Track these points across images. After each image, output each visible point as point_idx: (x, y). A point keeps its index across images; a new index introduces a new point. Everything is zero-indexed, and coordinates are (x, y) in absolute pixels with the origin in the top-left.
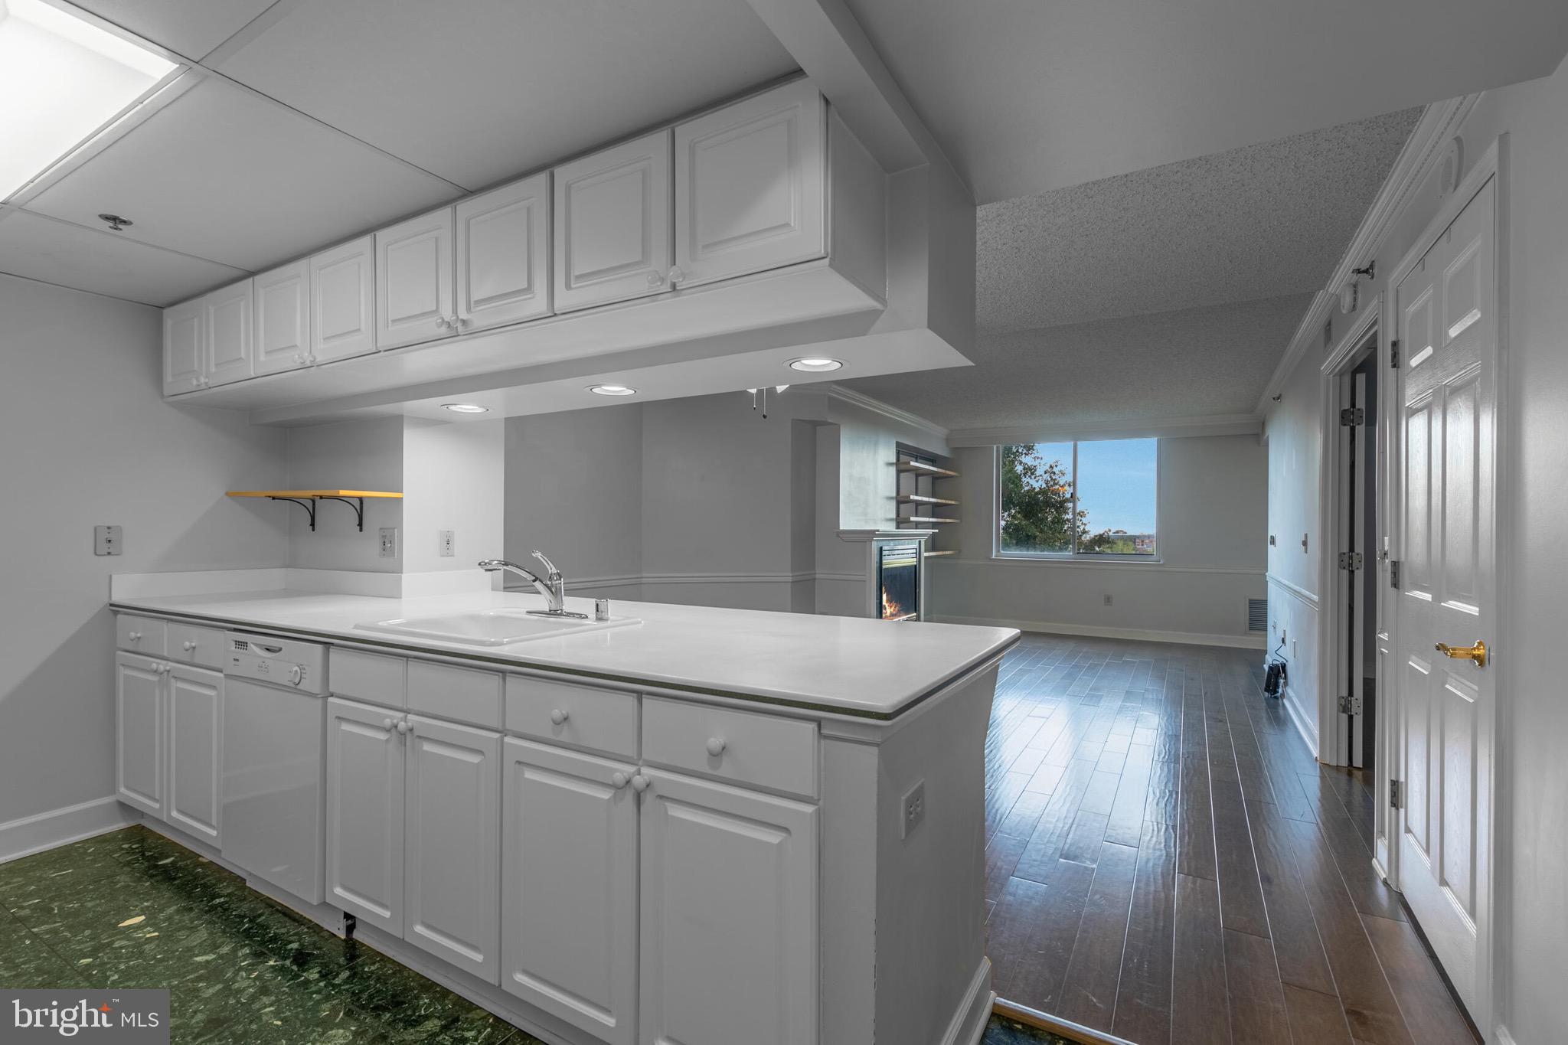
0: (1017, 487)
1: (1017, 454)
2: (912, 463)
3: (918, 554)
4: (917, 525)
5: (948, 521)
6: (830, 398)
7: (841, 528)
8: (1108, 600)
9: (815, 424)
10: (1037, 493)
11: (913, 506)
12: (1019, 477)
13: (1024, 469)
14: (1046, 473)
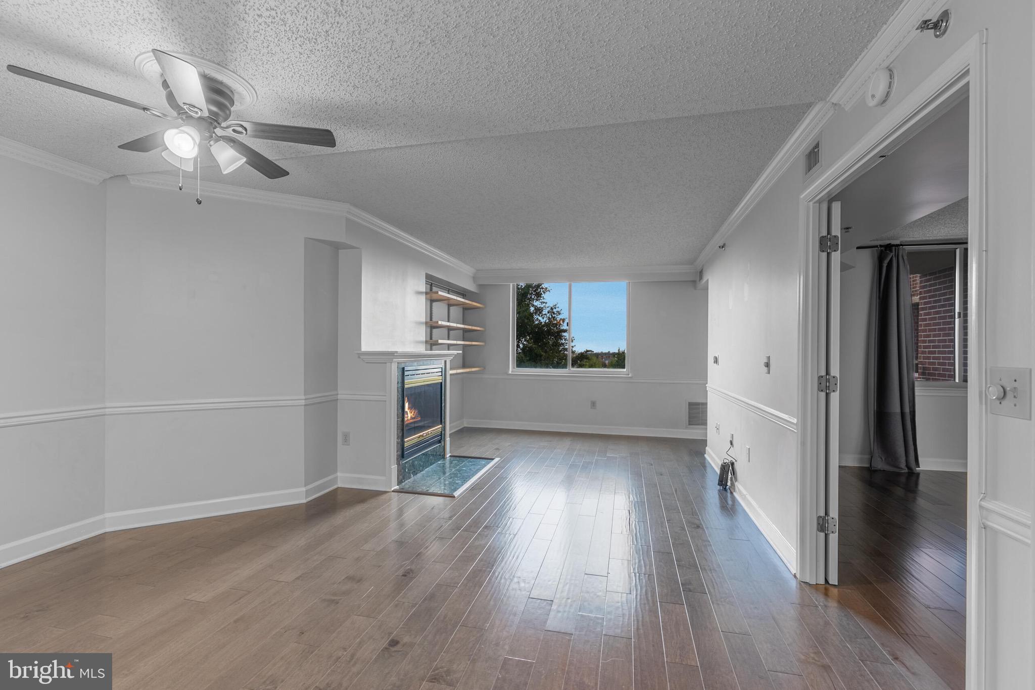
0: (530, 322)
1: (531, 299)
2: (440, 293)
3: (444, 372)
4: (449, 347)
5: (474, 343)
6: (348, 220)
7: (362, 350)
8: (593, 404)
9: (336, 247)
10: (543, 326)
11: (445, 331)
12: (531, 315)
13: (535, 309)
14: (548, 313)
